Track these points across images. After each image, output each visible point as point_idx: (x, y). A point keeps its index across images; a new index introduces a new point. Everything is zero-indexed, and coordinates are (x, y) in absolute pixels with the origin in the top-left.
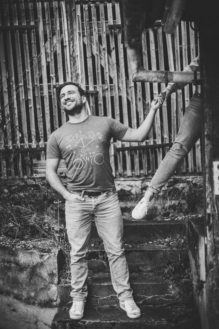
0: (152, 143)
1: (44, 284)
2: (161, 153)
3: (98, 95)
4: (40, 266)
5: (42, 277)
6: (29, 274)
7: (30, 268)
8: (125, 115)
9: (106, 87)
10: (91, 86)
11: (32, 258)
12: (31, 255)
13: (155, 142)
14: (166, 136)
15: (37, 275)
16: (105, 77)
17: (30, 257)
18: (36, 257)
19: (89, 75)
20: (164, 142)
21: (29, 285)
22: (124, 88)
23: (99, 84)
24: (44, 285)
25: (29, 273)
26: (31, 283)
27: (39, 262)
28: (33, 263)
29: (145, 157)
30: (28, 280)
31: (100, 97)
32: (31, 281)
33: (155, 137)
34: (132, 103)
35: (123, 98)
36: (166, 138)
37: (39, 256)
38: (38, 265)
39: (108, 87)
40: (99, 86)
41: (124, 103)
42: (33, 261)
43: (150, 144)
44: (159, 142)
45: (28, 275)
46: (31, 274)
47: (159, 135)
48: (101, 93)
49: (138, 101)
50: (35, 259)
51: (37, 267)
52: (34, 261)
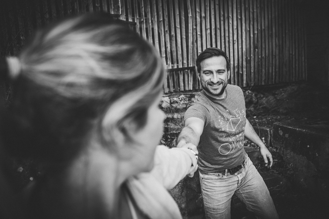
0: (176, 67)
2: (182, 75)
3: (136, 26)
5: (192, 189)
6: (180, 188)
7: (181, 182)
8: (157, 44)
9: (142, 20)
10: (130, 18)
13: (178, 66)
14: (185, 62)
15: (187, 188)
16: (141, 11)
19: (128, 8)
20: (184, 66)
21: (181, 198)
22: (156, 22)
23: (136, 17)
24: (193, 196)
25: (181, 187)
26: (182, 196)
29: (171, 78)
31: (137, 27)
32: (183, 194)
33: (178, 63)
34: (162, 35)
35: (155, 29)
36: (185, 63)
38: (188, 178)
39: (143, 19)
40: (136, 18)
41: (156, 34)
43: (174, 68)
44: (181, 66)
46: (182, 188)
47: (181, 61)
48: (138, 24)
49: (166, 32)
51: (187, 180)
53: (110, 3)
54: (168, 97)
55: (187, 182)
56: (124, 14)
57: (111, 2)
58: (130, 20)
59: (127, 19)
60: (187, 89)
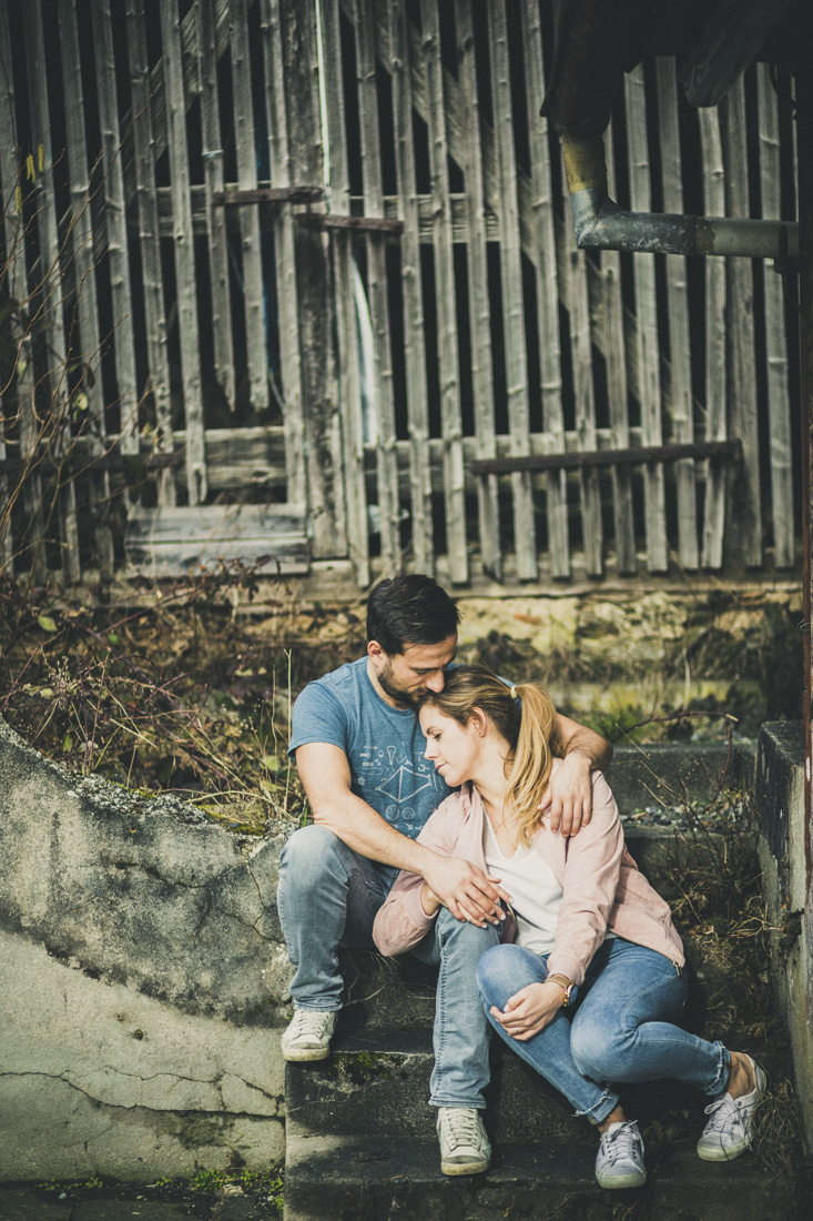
0: (622, 444)
1: (246, 944)
2: (661, 485)
3: (403, 237)
4: (236, 879)
5: (240, 919)
6: (194, 907)
7: (199, 887)
8: (513, 323)
9: (436, 207)
10: (372, 199)
11: (208, 849)
12: (204, 839)
13: (633, 439)
14: (681, 414)
15: (222, 912)
16: (432, 165)
17: (200, 848)
18: (222, 848)
19: (364, 153)
20: (673, 440)
21: (195, 946)
22: (512, 212)
23: (405, 193)
24: (248, 948)
25: (196, 903)
26: (200, 940)
27: (230, 866)
28: (210, 868)
29: (592, 499)
30: (190, 930)
31: (407, 247)
32: (203, 932)
33: (635, 419)
34: (544, 276)
35: (507, 251)
36: (680, 423)
37: (230, 844)
38: (227, 875)
39: (443, 205)
40: (405, 200)
41: (511, 275)
42: (211, 862)
43: (613, 447)
44: (652, 438)
45: (192, 911)
46: (200, 908)
47: (653, 411)
48: (412, 228)
49: (569, 265)
50: (218, 854)
51: (223, 882)
52: (214, 860)
53: (271, 138)
54: (574, 601)
55: (222, 890)
56: (341, 186)
57: (275, 133)
58: (373, 212)
59: (357, 208)
60: (689, 559)
